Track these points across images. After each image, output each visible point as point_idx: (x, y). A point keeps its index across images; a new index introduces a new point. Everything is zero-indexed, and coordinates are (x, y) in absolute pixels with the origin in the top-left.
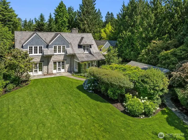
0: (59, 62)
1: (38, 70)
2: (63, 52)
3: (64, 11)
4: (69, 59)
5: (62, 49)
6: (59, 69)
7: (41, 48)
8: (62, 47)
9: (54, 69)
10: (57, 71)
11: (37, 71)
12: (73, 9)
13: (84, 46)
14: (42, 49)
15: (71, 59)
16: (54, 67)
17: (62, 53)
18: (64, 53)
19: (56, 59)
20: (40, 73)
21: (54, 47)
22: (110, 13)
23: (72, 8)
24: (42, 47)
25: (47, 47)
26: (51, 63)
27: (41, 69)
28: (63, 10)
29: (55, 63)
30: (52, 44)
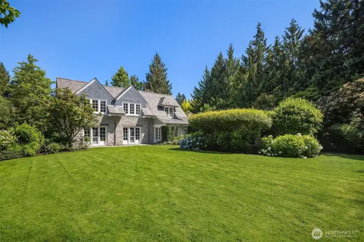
0: (132, 129)
1: (99, 138)
2: (137, 113)
3: (126, 80)
4: (147, 125)
5: (135, 109)
6: (132, 139)
7: (103, 104)
8: (135, 105)
9: (124, 139)
10: (128, 141)
11: (97, 140)
12: (137, 79)
13: (166, 109)
14: (105, 105)
15: (149, 124)
16: (124, 135)
17: (135, 114)
18: (138, 115)
19: (127, 123)
20: (101, 143)
21: (124, 104)
22: (181, 94)
23: (136, 76)
24: (105, 102)
25: (114, 102)
26: (119, 129)
27: (103, 138)
28: (124, 78)
29: (125, 130)
30: (122, 100)
